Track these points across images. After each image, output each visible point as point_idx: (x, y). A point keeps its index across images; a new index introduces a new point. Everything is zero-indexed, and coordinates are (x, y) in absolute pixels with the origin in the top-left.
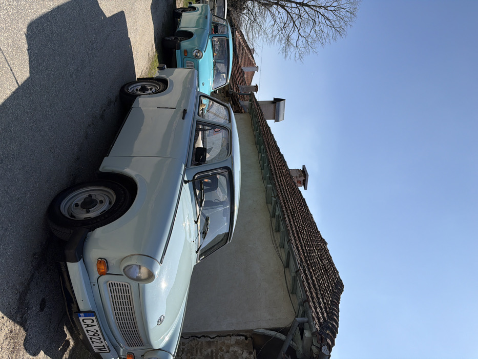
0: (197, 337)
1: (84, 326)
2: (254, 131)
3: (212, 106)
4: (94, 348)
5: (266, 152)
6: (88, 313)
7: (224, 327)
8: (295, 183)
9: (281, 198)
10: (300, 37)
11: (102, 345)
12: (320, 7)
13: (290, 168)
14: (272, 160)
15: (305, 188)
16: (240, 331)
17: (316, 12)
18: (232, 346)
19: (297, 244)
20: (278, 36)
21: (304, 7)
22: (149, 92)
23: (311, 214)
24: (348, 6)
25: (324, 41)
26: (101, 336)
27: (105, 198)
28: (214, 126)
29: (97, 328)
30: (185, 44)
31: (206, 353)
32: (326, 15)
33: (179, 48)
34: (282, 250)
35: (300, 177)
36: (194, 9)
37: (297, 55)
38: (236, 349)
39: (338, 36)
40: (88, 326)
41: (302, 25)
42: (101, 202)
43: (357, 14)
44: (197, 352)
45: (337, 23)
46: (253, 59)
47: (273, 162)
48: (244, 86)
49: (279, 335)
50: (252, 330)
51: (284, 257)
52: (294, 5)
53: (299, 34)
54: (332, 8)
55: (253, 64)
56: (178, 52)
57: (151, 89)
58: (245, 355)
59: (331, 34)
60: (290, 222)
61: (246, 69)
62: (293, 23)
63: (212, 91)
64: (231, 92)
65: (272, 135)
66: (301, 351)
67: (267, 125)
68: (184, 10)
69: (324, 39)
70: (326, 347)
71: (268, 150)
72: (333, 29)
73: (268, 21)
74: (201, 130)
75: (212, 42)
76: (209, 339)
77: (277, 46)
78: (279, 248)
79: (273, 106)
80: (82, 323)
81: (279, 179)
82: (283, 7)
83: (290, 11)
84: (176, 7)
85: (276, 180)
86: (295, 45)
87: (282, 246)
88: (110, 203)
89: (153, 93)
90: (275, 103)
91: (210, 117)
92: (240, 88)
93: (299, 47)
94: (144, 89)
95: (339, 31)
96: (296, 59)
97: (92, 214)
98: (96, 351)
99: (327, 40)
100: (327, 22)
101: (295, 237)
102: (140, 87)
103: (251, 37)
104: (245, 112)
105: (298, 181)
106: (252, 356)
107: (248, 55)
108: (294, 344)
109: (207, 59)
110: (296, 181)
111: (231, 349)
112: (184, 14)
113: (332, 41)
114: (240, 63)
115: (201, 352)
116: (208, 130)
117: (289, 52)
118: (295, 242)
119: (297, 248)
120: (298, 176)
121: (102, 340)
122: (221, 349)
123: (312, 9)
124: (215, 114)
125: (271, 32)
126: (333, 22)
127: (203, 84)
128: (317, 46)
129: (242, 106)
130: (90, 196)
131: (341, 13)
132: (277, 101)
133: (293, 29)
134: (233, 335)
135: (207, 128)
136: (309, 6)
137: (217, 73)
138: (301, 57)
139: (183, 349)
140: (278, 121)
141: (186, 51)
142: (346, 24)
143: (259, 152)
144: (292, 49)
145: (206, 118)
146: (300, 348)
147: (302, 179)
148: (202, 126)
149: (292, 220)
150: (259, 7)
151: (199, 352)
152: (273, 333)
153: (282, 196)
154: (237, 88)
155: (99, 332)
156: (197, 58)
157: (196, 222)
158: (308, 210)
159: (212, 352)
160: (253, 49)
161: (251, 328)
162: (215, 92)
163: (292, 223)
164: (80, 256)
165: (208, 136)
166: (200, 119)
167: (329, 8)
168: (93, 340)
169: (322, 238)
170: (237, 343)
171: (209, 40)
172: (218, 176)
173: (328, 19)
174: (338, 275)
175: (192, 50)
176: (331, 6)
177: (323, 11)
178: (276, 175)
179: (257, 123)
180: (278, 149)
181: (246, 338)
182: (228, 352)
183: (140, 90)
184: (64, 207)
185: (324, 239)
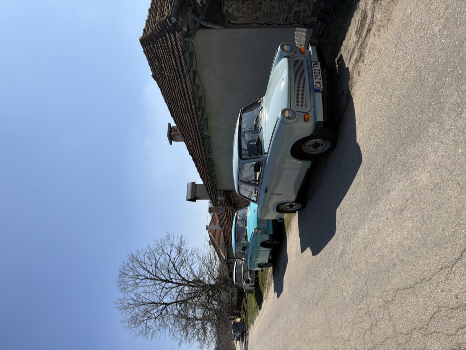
0: (267, 24)
1: (321, 83)
2: (215, 176)
3: (249, 195)
4: (319, 66)
5: (206, 160)
6: (317, 91)
7: (246, 31)
8: (180, 130)
9: (197, 124)
10: (169, 254)
11: (315, 68)
12: (151, 279)
13: (183, 142)
14: (201, 153)
15: (169, 124)
16: (234, 28)
17: (154, 274)
18: (241, 17)
19: (187, 88)
20: (188, 254)
21: (165, 279)
22: (288, 204)
23: (166, 102)
24: (127, 279)
25: (148, 250)
26: (314, 74)
27: (308, 148)
28: (248, 183)
29: (315, 81)
30: (266, 238)
31: (260, 12)
32: (146, 272)
33: (270, 235)
34: (198, 84)
35: (175, 135)
36: (260, 266)
37: (171, 239)
38: (237, 15)
39: (135, 254)
40: (319, 83)
41: (167, 264)
42: (309, 146)
43: (119, 273)
44: (267, 14)
45: (136, 266)
46: (210, 236)
47: (201, 151)
48: (221, 212)
49: (205, 24)
50: (225, 28)
51: (197, 80)
52: (174, 281)
53: (170, 256)
54: (140, 277)
55: (210, 231)
56: (271, 233)
57: (287, 206)
58: (230, 10)
59: (142, 256)
60: (191, 105)
61: (217, 227)
62: (175, 265)
63: (248, 207)
64: (232, 208)
65: (199, 172)
66: (188, 13)
67: (203, 180)
68: (267, 265)
69: (148, 251)
70: (173, 22)
71: (205, 161)
72: (139, 260)
73: (197, 268)
74: (257, 181)
75: (247, 240)
76: (257, 22)
77: (189, 246)
78: (200, 85)
79: (197, 196)
80: (322, 85)
81: (197, 137)
82: (184, 279)
83: (178, 276)
84: (273, 268)
85: (200, 138)
86: (173, 247)
87: (198, 86)
88: (305, 145)
89: (285, 203)
90: (195, 198)
91: (251, 188)
92: (224, 210)
93: (170, 245)
94: (291, 206)
95: (133, 259)
96: (172, 235)
97: (314, 141)
98: (319, 63)
99: (145, 251)
100: (145, 267)
101: (188, 94)
102: (294, 207)
103: (212, 254)
104: (221, 191)
105: (176, 131)
106: (225, 9)
107: (215, 239)
108: (194, 18)
109: (251, 227)
110: (178, 131)
111: (241, 15)
112: (267, 262)
113: (141, 250)
114: (222, 232)
115: (264, 14)
116: (253, 181)
117: (179, 241)
118: (188, 91)
119: (187, 86)
120: (176, 136)
121: (314, 72)
122: (249, 15)
123: (159, 278)
124: (247, 190)
125: (194, 259)
126: (139, 266)
127: (255, 211)
128: (154, 246)
129: (223, 196)
130: (316, 149)
131: (132, 274)
132: (193, 199)
133: (175, 260)
134: (239, 24)
135: (253, 182)
136: (161, 280)
137: (244, 219)
138: (168, 237)
139: (277, 16)
140: (193, 183)
141: (266, 233)
142: (128, 264)
143: (211, 159)
144: (176, 244)
145: (253, 188)
146: (189, 15)
147: (173, 133)
148: (256, 183)
149: (189, 106)
150: (204, 279)
151: (266, 13)
152: (209, 25)
153: (195, 125)
154: (226, 210)
155: (314, 77)
156: (258, 229)
157: (262, 128)
158: (169, 106)
159: (255, 13)
160: (210, 245)
161: (226, 30)
162: (246, 206)
163: (189, 104)
164: (317, 124)
165: (252, 176)
166: (257, 188)
167: (144, 277)
168: (318, 72)
169: (157, 82)
170: (236, 19)
171: (249, 241)
172: (246, 149)
173: (144, 269)
174: (144, 50)
175: (261, 234)
176: (142, 280)
177: (148, 275)
178: (199, 141)
179: (212, 182)
180: (194, 160)
181: (229, 21)
182: (244, 13)
183: (293, 205)
184: (329, 145)
185: (155, 80)
